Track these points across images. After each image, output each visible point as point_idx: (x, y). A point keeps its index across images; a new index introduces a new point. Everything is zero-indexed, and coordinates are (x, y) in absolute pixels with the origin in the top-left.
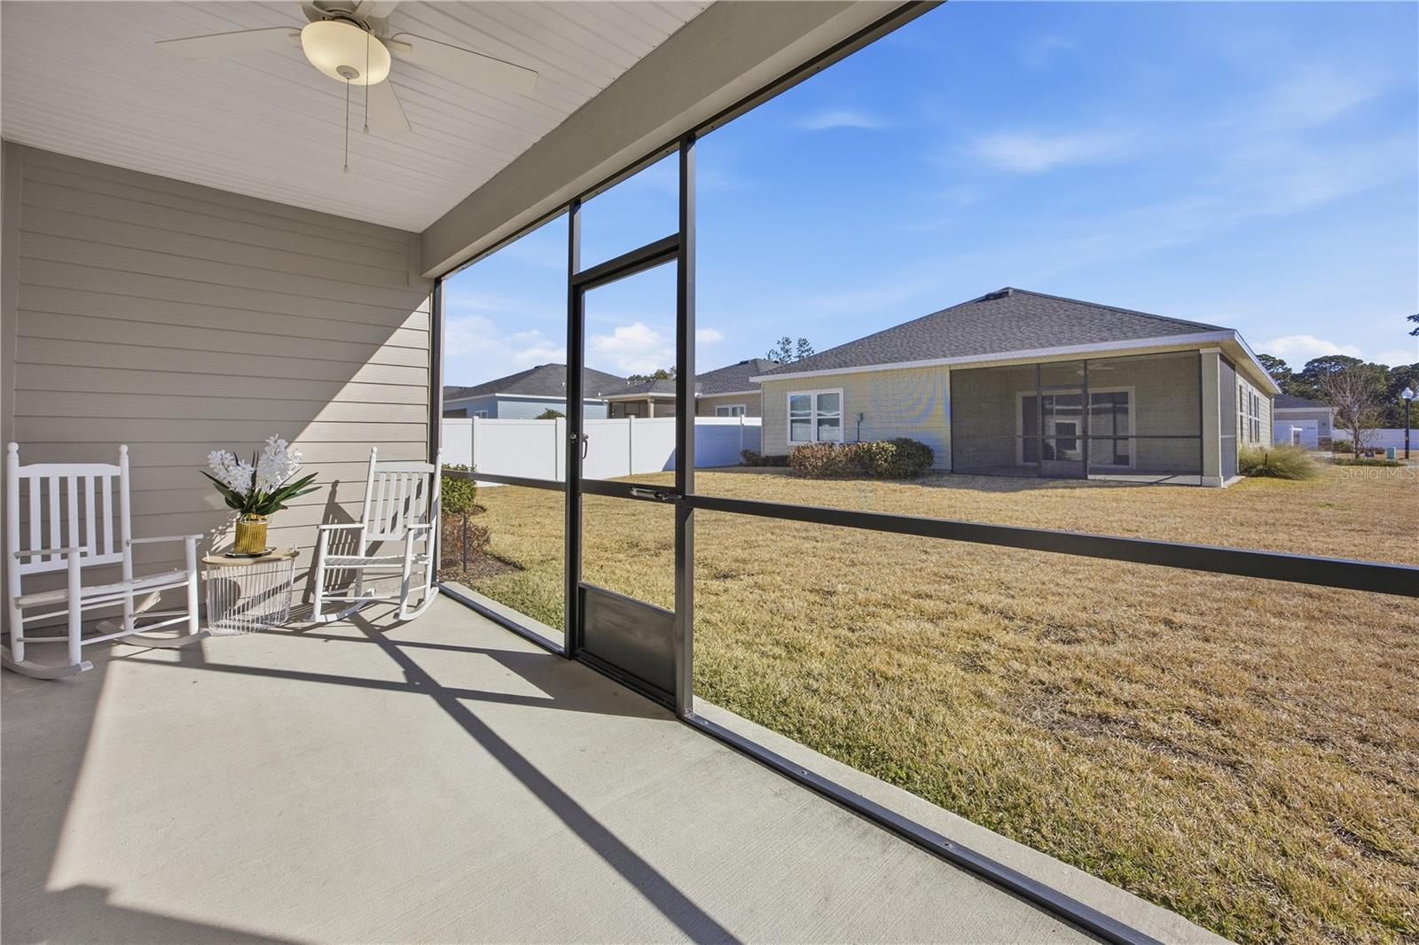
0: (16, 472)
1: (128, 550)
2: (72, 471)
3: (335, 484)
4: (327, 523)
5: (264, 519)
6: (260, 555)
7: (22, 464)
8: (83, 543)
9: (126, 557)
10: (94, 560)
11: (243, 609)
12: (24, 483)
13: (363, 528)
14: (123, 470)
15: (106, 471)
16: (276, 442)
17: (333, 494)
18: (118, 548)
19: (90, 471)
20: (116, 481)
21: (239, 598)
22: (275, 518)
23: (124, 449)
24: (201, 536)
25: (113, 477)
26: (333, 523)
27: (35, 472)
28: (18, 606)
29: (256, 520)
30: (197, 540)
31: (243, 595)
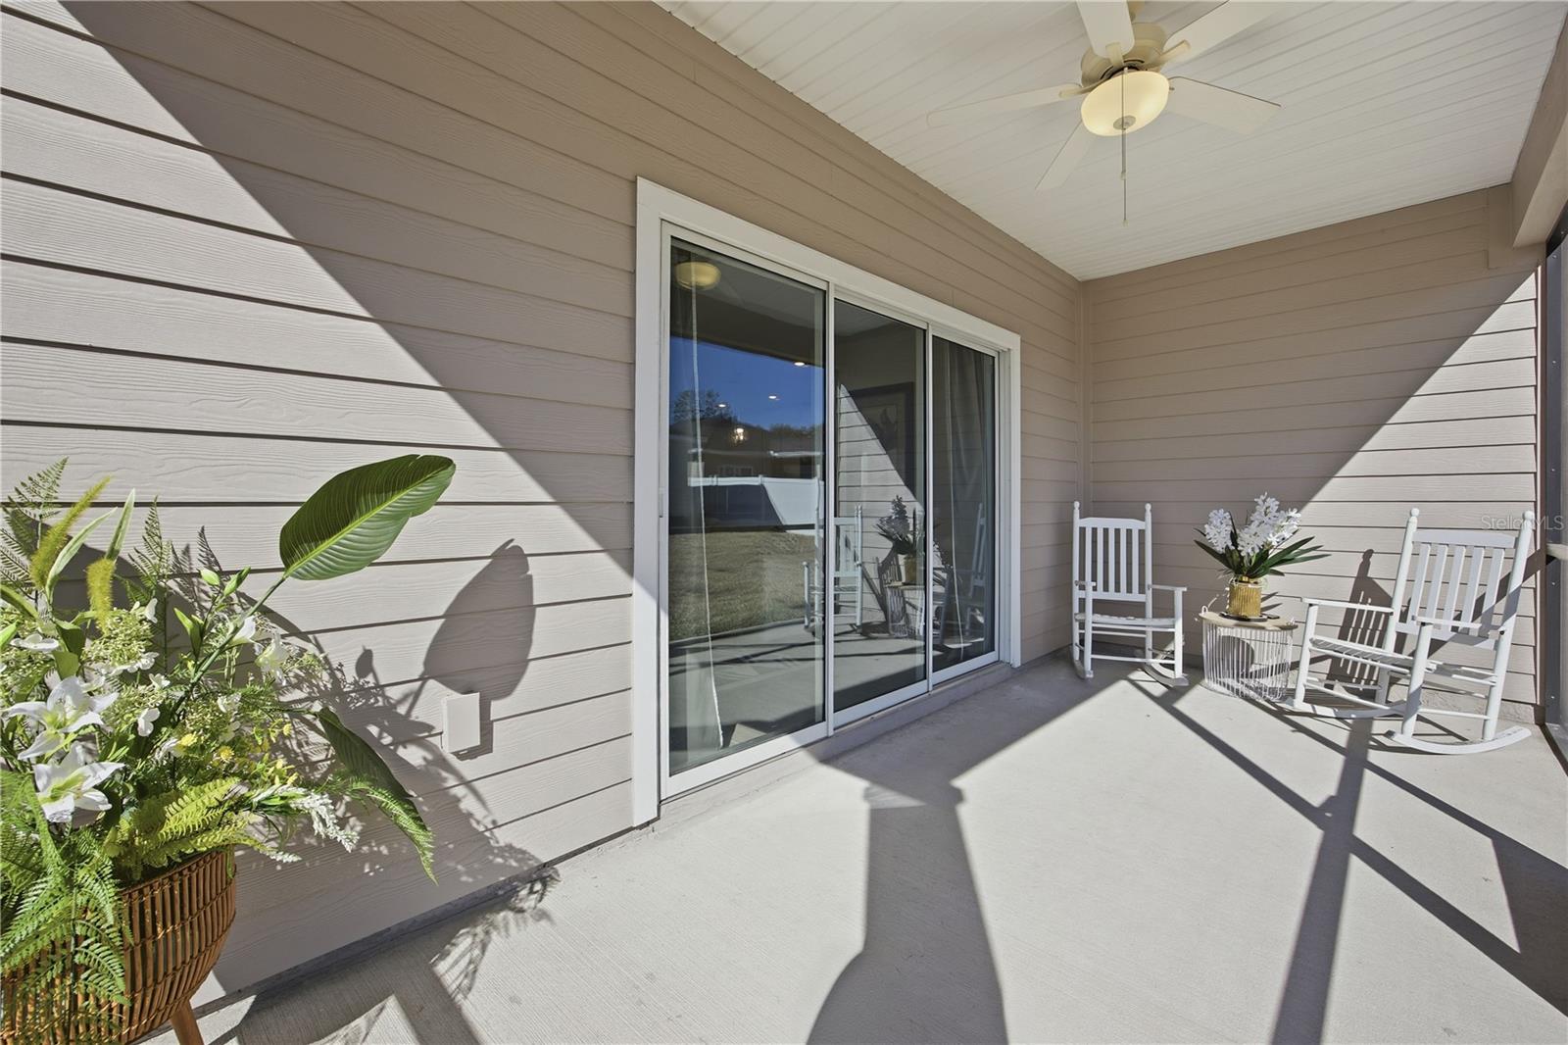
0: (1078, 522)
1: (1149, 593)
2: (1112, 523)
3: (1368, 554)
4: (1357, 602)
5: (1256, 583)
6: (1249, 620)
7: (1081, 518)
8: (1094, 579)
9: (1147, 598)
10: (1101, 595)
11: (1259, 674)
12: (1083, 530)
13: (1392, 613)
14: (1147, 525)
15: (1135, 525)
16: (1264, 501)
17: (1365, 566)
18: (1142, 590)
19: (1124, 524)
20: (1142, 533)
21: (1252, 663)
22: (1267, 583)
23: (1148, 507)
24: (1185, 589)
25: (1140, 531)
26: (1364, 602)
27: (1090, 523)
28: (1076, 620)
29: (1248, 582)
30: (1183, 592)
31: (1256, 661)
